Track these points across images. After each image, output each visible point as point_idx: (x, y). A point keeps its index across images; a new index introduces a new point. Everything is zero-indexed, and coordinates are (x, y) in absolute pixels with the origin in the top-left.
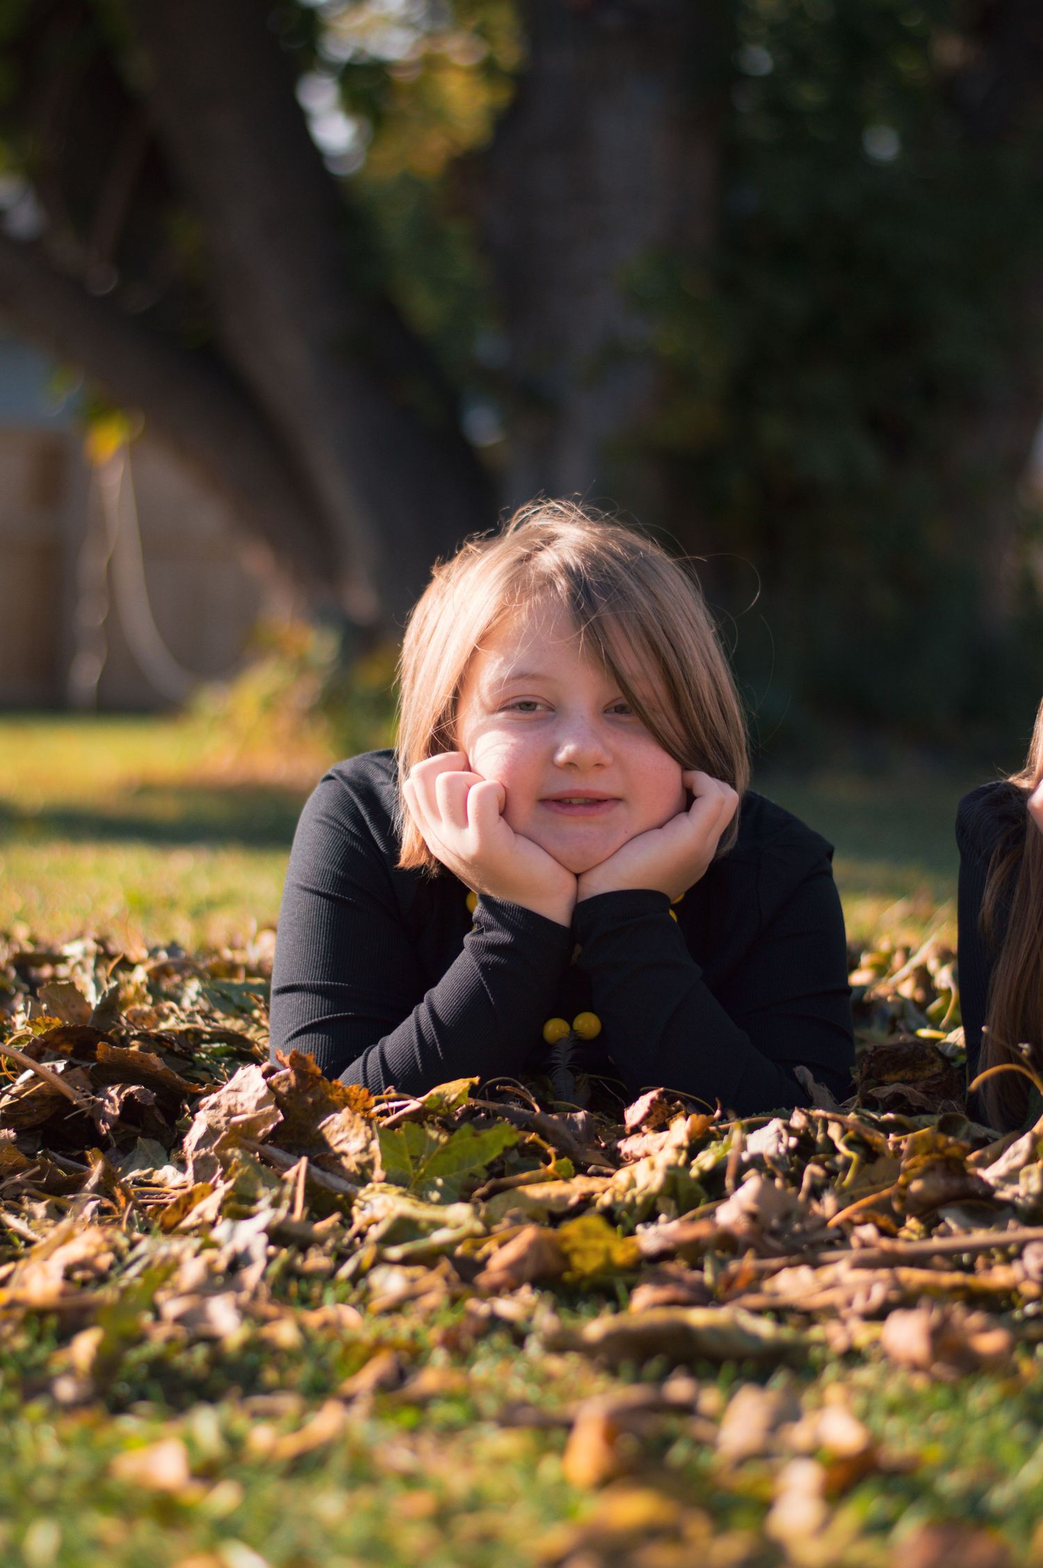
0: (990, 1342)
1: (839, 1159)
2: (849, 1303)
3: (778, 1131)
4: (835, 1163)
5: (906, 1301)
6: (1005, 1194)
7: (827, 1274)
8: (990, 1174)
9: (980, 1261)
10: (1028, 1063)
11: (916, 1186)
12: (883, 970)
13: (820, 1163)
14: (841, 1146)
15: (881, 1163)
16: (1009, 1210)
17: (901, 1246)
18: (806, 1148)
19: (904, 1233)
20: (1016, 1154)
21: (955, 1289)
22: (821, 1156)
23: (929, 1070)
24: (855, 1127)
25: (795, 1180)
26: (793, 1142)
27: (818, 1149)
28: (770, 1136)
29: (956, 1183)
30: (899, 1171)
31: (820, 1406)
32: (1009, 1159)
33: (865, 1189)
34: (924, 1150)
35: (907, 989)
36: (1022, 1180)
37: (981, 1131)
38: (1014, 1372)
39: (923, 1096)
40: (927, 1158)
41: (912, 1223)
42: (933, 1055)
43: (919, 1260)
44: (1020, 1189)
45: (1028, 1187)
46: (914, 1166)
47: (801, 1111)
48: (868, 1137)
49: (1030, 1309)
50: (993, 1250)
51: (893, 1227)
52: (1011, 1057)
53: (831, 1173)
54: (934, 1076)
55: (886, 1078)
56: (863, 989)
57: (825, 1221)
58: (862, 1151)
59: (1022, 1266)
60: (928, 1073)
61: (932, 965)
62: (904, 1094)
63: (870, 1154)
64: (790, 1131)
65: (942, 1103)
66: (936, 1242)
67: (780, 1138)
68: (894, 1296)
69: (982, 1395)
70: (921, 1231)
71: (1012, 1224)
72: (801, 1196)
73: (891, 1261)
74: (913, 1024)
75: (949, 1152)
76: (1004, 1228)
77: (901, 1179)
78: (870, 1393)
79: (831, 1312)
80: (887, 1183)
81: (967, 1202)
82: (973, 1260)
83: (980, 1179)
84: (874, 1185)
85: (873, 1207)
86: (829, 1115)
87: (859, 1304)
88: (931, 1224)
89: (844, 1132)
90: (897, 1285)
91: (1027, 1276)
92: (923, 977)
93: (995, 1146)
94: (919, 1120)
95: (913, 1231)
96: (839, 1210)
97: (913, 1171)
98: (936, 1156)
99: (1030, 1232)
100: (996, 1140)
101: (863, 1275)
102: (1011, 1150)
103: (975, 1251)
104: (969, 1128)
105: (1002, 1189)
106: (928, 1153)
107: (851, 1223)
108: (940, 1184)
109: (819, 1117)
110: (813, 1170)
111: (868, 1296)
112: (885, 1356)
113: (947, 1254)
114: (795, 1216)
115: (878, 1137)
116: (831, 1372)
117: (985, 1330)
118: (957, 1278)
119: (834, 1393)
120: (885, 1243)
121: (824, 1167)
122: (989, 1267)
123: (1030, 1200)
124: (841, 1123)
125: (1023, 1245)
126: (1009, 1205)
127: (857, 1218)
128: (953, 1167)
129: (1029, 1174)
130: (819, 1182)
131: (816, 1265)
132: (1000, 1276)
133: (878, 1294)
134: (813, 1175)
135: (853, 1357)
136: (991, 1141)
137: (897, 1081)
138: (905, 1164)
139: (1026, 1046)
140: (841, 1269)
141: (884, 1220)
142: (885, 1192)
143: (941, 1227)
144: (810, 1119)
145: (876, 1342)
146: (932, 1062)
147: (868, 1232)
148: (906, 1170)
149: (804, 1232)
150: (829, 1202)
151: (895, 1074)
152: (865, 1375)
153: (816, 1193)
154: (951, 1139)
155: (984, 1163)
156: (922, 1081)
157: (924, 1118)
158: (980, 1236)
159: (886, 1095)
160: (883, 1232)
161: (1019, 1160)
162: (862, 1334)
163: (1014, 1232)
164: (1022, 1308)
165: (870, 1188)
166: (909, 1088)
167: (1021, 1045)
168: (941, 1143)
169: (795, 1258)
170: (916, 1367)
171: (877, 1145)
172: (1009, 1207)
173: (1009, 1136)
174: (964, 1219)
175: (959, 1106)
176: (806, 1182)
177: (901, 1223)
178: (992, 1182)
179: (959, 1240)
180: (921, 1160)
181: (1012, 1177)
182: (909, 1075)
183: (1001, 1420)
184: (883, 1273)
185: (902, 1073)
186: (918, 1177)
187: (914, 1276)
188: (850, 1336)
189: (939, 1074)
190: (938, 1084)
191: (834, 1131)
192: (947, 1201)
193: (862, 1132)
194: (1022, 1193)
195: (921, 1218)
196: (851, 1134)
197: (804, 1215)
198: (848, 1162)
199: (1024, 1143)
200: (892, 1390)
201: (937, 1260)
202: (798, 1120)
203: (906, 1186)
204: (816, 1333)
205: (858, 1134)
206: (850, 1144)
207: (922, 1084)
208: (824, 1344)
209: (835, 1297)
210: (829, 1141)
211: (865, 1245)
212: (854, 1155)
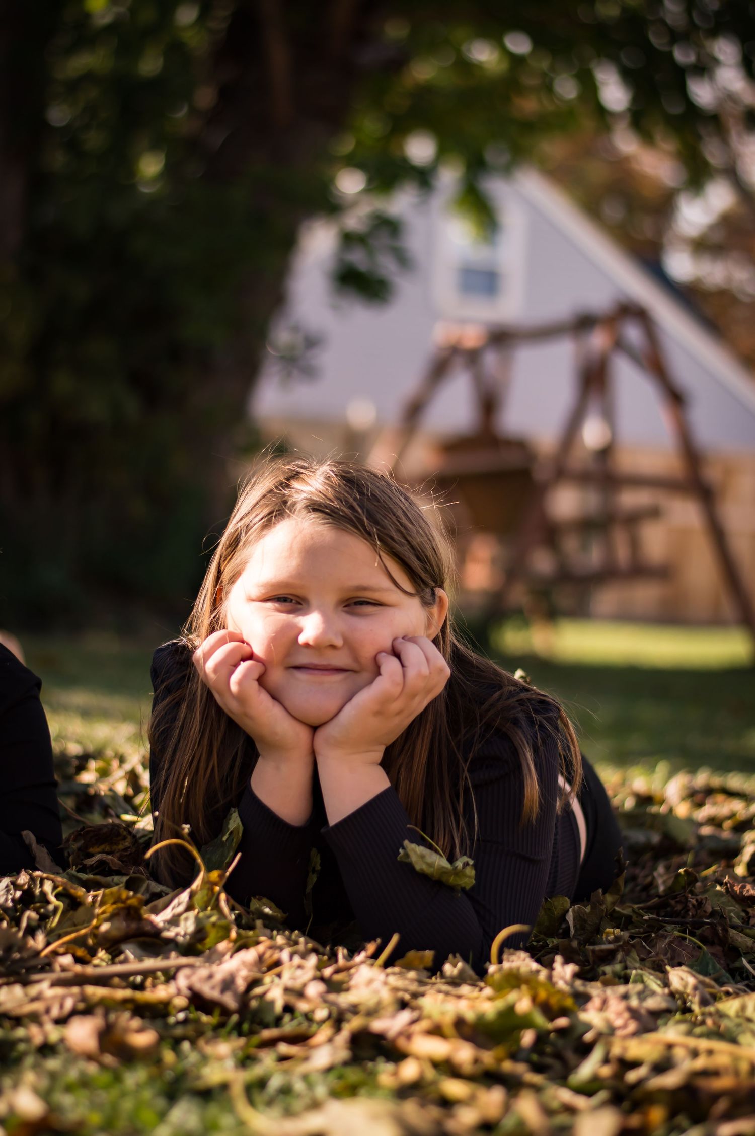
0: (143, 1039)
1: (51, 907)
2: (48, 1011)
3: (7, 886)
4: (46, 910)
5: (86, 1009)
6: (170, 934)
7: (34, 990)
8: (159, 920)
9: (149, 981)
10: (189, 839)
11: (105, 927)
12: (104, 773)
13: (37, 911)
14: (52, 898)
15: (81, 910)
16: (172, 946)
17: (89, 970)
18: (28, 899)
19: (96, 961)
20: (179, 904)
21: (125, 1001)
22: (38, 905)
23: (122, 844)
24: (63, 884)
25: (16, 921)
26: (18, 894)
27: (36, 900)
28: (2, 890)
29: (134, 925)
30: (92, 917)
31: (15, 1086)
32: (173, 909)
33: (69, 929)
34: (112, 901)
35: (121, 787)
36: (182, 923)
37: (157, 888)
38: (158, 1061)
39: (120, 862)
40: (114, 906)
41: (102, 954)
42: (125, 833)
43: (102, 981)
44: (181, 930)
45: (187, 928)
46: (103, 913)
47: (26, 872)
48: (72, 891)
49: (181, 1016)
50: (159, 974)
51: (88, 957)
52: (178, 835)
53: (44, 918)
54: (126, 849)
55: (91, 850)
56: (88, 785)
57: (37, 953)
58: (67, 901)
59: (176, 984)
60: (121, 847)
61: (140, 769)
62: (107, 861)
63: (73, 903)
64: (17, 887)
65: (133, 869)
66: (118, 968)
67: (8, 891)
68: (81, 1006)
69: (135, 1077)
70: (109, 960)
71: (173, 954)
72: (21, 934)
73: (81, 981)
74: (120, 810)
75: (130, 902)
76: (167, 957)
77: (95, 922)
78: (53, 1076)
79: (35, 1018)
80: (85, 925)
81: (142, 939)
82: (143, 982)
83: (151, 923)
84: (76, 926)
85: (75, 942)
86: (45, 875)
87: (55, 1012)
88: (115, 953)
89: (55, 887)
90: (83, 998)
91: (179, 992)
92: (133, 778)
93: (165, 899)
94: (113, 880)
95: (102, 960)
96: (48, 944)
97: (105, 916)
98: (120, 905)
99: (184, 960)
100: (167, 894)
101: (59, 991)
102: (175, 902)
103: (146, 974)
104: (148, 886)
105: (168, 930)
106: (114, 903)
107: (55, 953)
108: (122, 925)
109: (38, 876)
110: (30, 915)
111: (62, 1006)
112: (68, 1050)
113: (124, 976)
114: (15, 948)
115: (80, 891)
116: (29, 1061)
117: (140, 1030)
118: (127, 993)
119: (30, 1077)
120: (78, 968)
121: (38, 913)
122: (154, 986)
123: (188, 937)
124: (53, 881)
125: (179, 968)
126: (171, 941)
127: (62, 950)
128: (131, 913)
129: (186, 919)
130: (34, 923)
131: (26, 983)
132: (161, 992)
133: (69, 1004)
134: (29, 918)
135: (47, 1049)
136: (164, 895)
137: (100, 853)
138: (97, 911)
139: (188, 826)
140: (44, 987)
141: (80, 952)
142: (83, 931)
143: (122, 957)
144: (32, 879)
145: (62, 1040)
146: (125, 838)
147: (67, 960)
148: (98, 915)
149: (21, 960)
150: (41, 938)
151: (98, 847)
152: (53, 1064)
153: (31, 931)
154: (131, 893)
155: (156, 911)
156: (117, 852)
157: (116, 878)
158: (150, 963)
159: (93, 863)
160: (78, 960)
161: (181, 909)
162: (54, 1034)
163: (174, 960)
164: (175, 1016)
165: (73, 928)
166: (110, 857)
167: (184, 826)
168: (124, 896)
169: (12, 979)
170: (89, 1057)
171: (79, 897)
172: (171, 943)
173: (176, 892)
174: (139, 952)
175: (145, 870)
176: (24, 924)
177: (93, 953)
178: (161, 925)
179: (134, 965)
180: (109, 908)
181: (174, 921)
182: (107, 849)
183: (147, 1094)
184: (75, 990)
185: (102, 847)
186: (106, 920)
187: (95, 992)
188: (46, 1036)
189: (129, 848)
190: (130, 854)
191: (48, 887)
192: (126, 938)
193: (69, 887)
194: (182, 933)
195: (108, 951)
196: (60, 889)
197: (22, 947)
198: (56, 909)
199: (184, 897)
200: (73, 1074)
201: (116, 980)
202: (23, 879)
203: (97, 927)
204: (20, 1032)
205: (65, 889)
206: (58, 896)
207: (118, 854)
208: (27, 1040)
209: (38, 1006)
210: (43, 894)
211: (64, 969)
212: (61, 904)
